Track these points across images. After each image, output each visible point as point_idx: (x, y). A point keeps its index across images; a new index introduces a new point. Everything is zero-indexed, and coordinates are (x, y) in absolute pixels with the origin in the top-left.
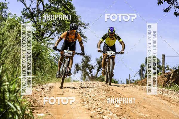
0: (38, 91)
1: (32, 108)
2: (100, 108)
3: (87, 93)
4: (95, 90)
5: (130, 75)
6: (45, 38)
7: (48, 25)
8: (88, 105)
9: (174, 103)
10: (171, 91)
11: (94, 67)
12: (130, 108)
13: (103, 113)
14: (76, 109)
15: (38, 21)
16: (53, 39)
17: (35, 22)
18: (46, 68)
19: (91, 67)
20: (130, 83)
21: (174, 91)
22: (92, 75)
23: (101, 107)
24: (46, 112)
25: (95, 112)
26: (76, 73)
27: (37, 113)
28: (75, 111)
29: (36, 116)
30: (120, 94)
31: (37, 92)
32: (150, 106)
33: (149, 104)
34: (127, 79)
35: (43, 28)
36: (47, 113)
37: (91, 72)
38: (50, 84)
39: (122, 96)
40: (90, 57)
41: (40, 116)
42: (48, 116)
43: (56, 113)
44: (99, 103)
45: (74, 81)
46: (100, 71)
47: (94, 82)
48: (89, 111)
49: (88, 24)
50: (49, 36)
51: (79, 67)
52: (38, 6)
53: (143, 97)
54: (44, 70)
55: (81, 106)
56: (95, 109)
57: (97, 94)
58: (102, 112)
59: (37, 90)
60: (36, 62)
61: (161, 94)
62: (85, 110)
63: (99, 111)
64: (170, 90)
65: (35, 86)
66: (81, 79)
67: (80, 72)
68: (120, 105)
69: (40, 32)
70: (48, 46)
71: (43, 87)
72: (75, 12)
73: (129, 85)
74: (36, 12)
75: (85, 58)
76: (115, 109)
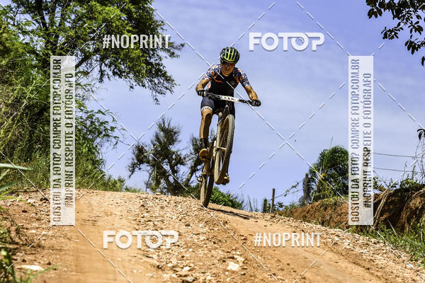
0: (32, 205)
1: (11, 246)
2: (188, 268)
3: (159, 224)
4: (180, 218)
5: (274, 190)
7: (78, 37)
8: (158, 256)
9: (379, 274)
10: (375, 243)
11: (185, 158)
12: (266, 275)
13: (194, 280)
14: (127, 264)
15: (52, 23)
16: (86, 74)
17: (44, 24)
19: (175, 159)
20: (272, 212)
21: (382, 245)
23: (192, 265)
24: (47, 262)
25: (174, 275)
26: (136, 169)
27: (24, 261)
28: (124, 267)
29: (20, 269)
30: (243, 238)
31: (30, 208)
32: (318, 275)
33: (314, 270)
34: (266, 200)
35: (64, 44)
36: (49, 264)
37: (175, 172)
39: (248, 242)
40: (175, 133)
41: (31, 270)
42: (52, 274)
43: (74, 267)
44: (187, 255)
45: (127, 190)
46: (198, 170)
47: (179, 198)
48: (160, 272)
49: (183, 45)
50: (78, 66)
51: (146, 154)
55: (139, 256)
56: (173, 269)
57: (183, 229)
58: (193, 278)
59: (29, 201)
60: (35, 128)
61: (348, 247)
62: (149, 267)
63: (186, 276)
64: (373, 240)
65: (25, 191)
66: (147, 187)
68: (241, 264)
71: (46, 196)
72: (152, 10)
73: (270, 217)
75: (162, 133)
76: (227, 273)
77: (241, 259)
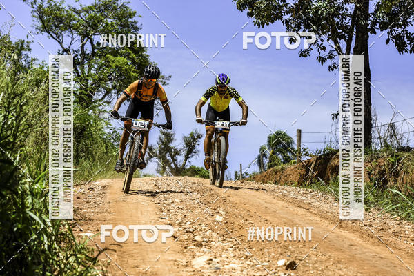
0: (83, 193)
1: (72, 222)
2: (189, 223)
4: (181, 190)
5: (241, 165)
6: (95, 101)
7: (100, 79)
8: (169, 217)
9: (316, 212)
10: (311, 192)
11: (180, 151)
12: (241, 222)
15: (83, 72)
16: (109, 103)
17: (78, 73)
18: (96, 153)
19: (174, 152)
20: (242, 179)
21: (316, 192)
22: (176, 165)
23: (192, 220)
24: (96, 230)
25: (181, 229)
27: (81, 231)
29: (79, 236)
30: (223, 199)
31: (82, 196)
32: (275, 217)
33: (273, 214)
34: (236, 172)
35: (92, 85)
36: (98, 231)
37: (174, 160)
38: (104, 182)
39: (227, 201)
40: (172, 135)
41: (86, 236)
44: (188, 214)
45: (145, 176)
47: (179, 178)
49: (170, 77)
50: (103, 98)
51: (154, 151)
52: (82, 47)
53: (262, 202)
54: (93, 157)
55: (156, 219)
56: (180, 224)
58: (193, 229)
59: (80, 191)
60: (80, 142)
61: (294, 197)
63: (188, 228)
64: (309, 190)
66: (157, 173)
67: (155, 159)
68: (224, 216)
69: (86, 91)
70: (101, 115)
71: (92, 186)
72: (147, 56)
74: (79, 57)
75: (163, 136)
76: (215, 223)
77: (224, 213)
